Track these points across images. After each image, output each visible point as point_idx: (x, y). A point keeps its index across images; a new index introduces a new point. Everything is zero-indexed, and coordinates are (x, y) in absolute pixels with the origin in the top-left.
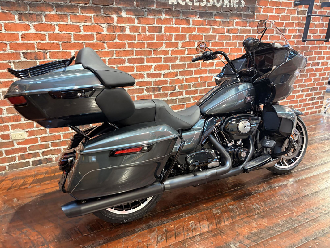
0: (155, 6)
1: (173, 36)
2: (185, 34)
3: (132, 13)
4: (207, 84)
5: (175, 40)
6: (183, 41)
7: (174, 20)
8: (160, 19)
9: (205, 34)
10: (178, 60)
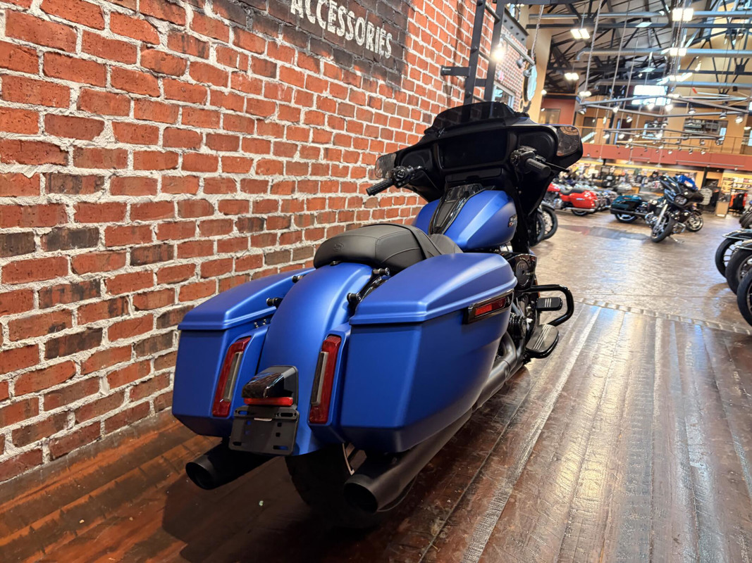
0: (267, 8)
1: (294, 92)
2: (312, 92)
3: (223, 11)
4: (337, 216)
5: (295, 103)
6: (307, 109)
7: (296, 52)
8: (274, 44)
9: (340, 101)
10: (298, 152)
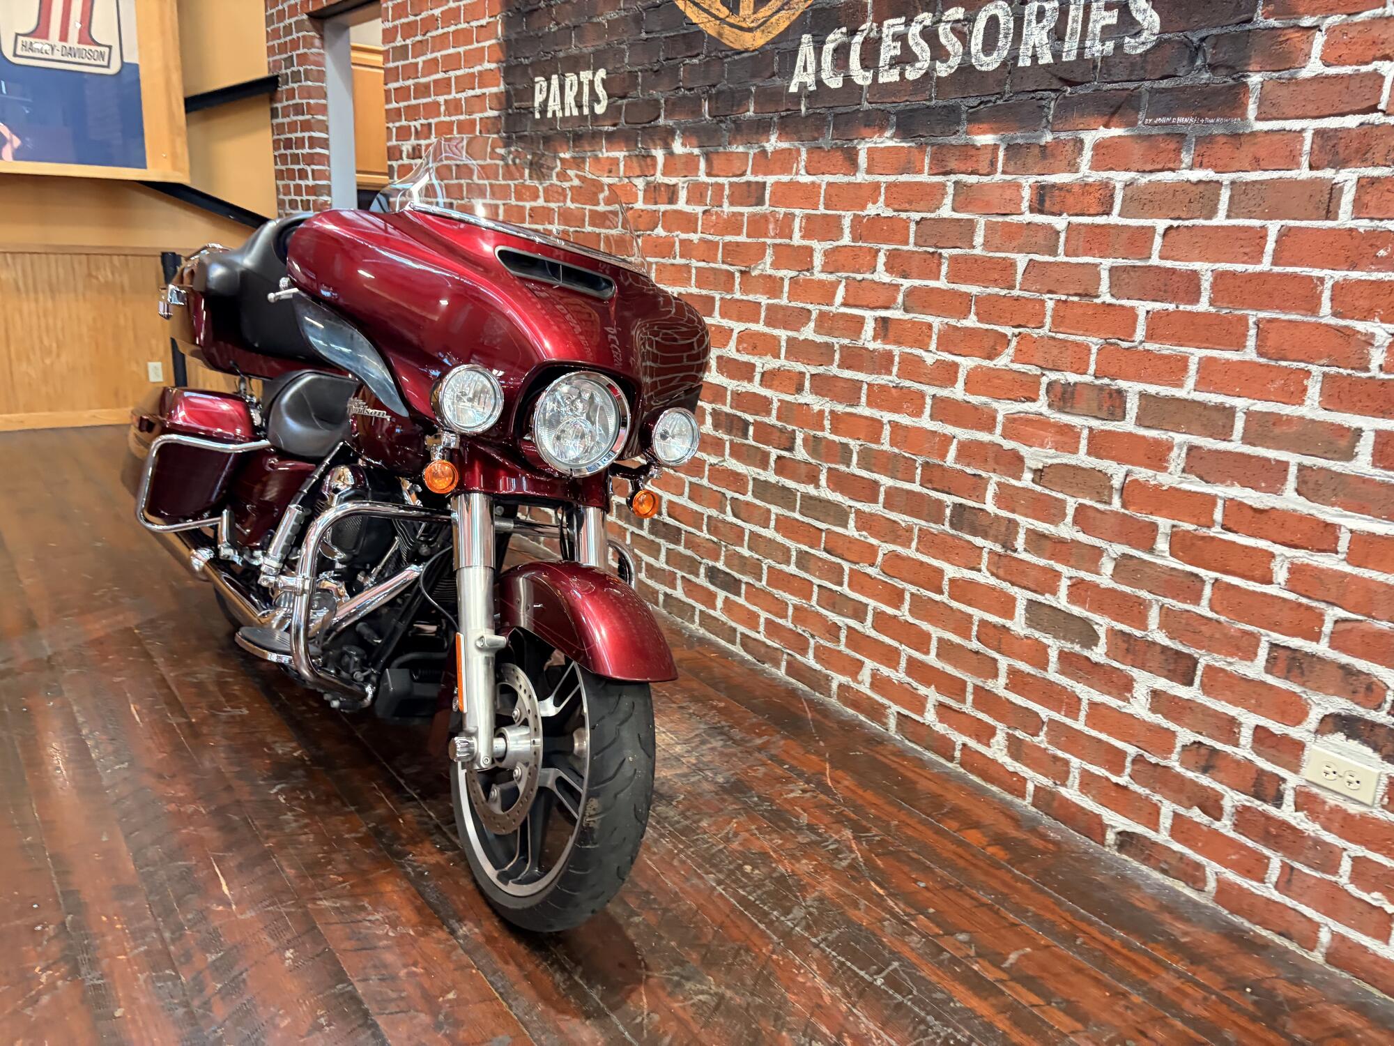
0: (752, 109)
1: (797, 221)
2: (839, 213)
3: (695, 142)
5: (803, 237)
6: (828, 245)
7: (804, 155)
8: (764, 152)
9: (917, 216)
10: (812, 325)
